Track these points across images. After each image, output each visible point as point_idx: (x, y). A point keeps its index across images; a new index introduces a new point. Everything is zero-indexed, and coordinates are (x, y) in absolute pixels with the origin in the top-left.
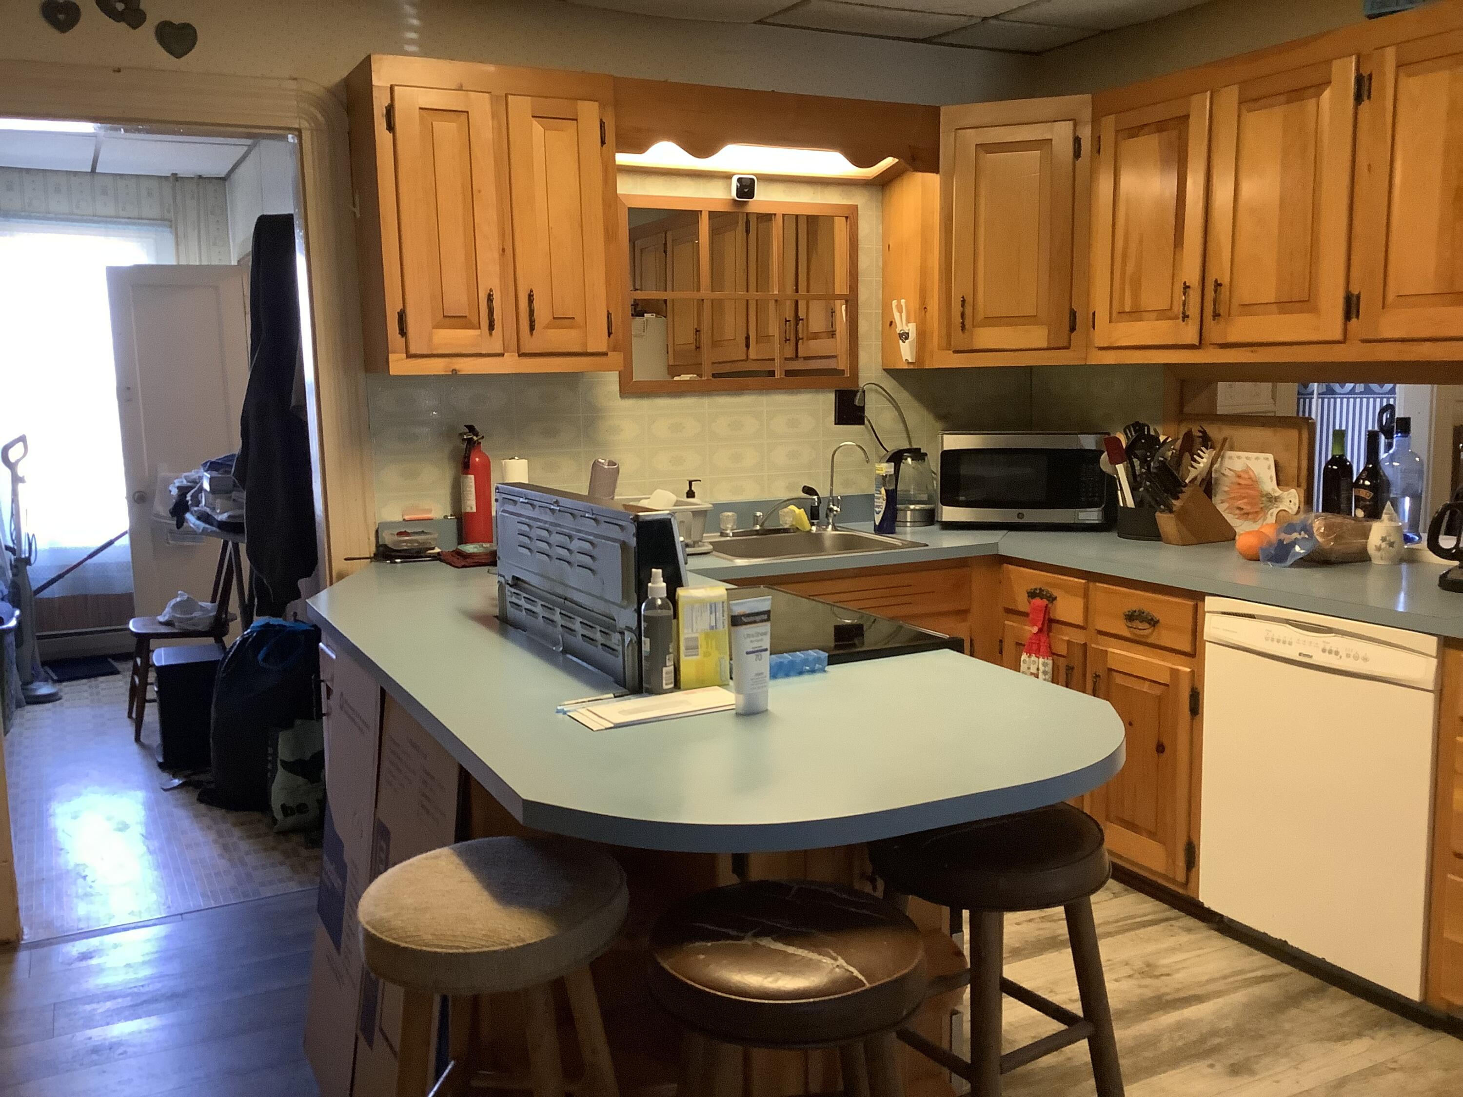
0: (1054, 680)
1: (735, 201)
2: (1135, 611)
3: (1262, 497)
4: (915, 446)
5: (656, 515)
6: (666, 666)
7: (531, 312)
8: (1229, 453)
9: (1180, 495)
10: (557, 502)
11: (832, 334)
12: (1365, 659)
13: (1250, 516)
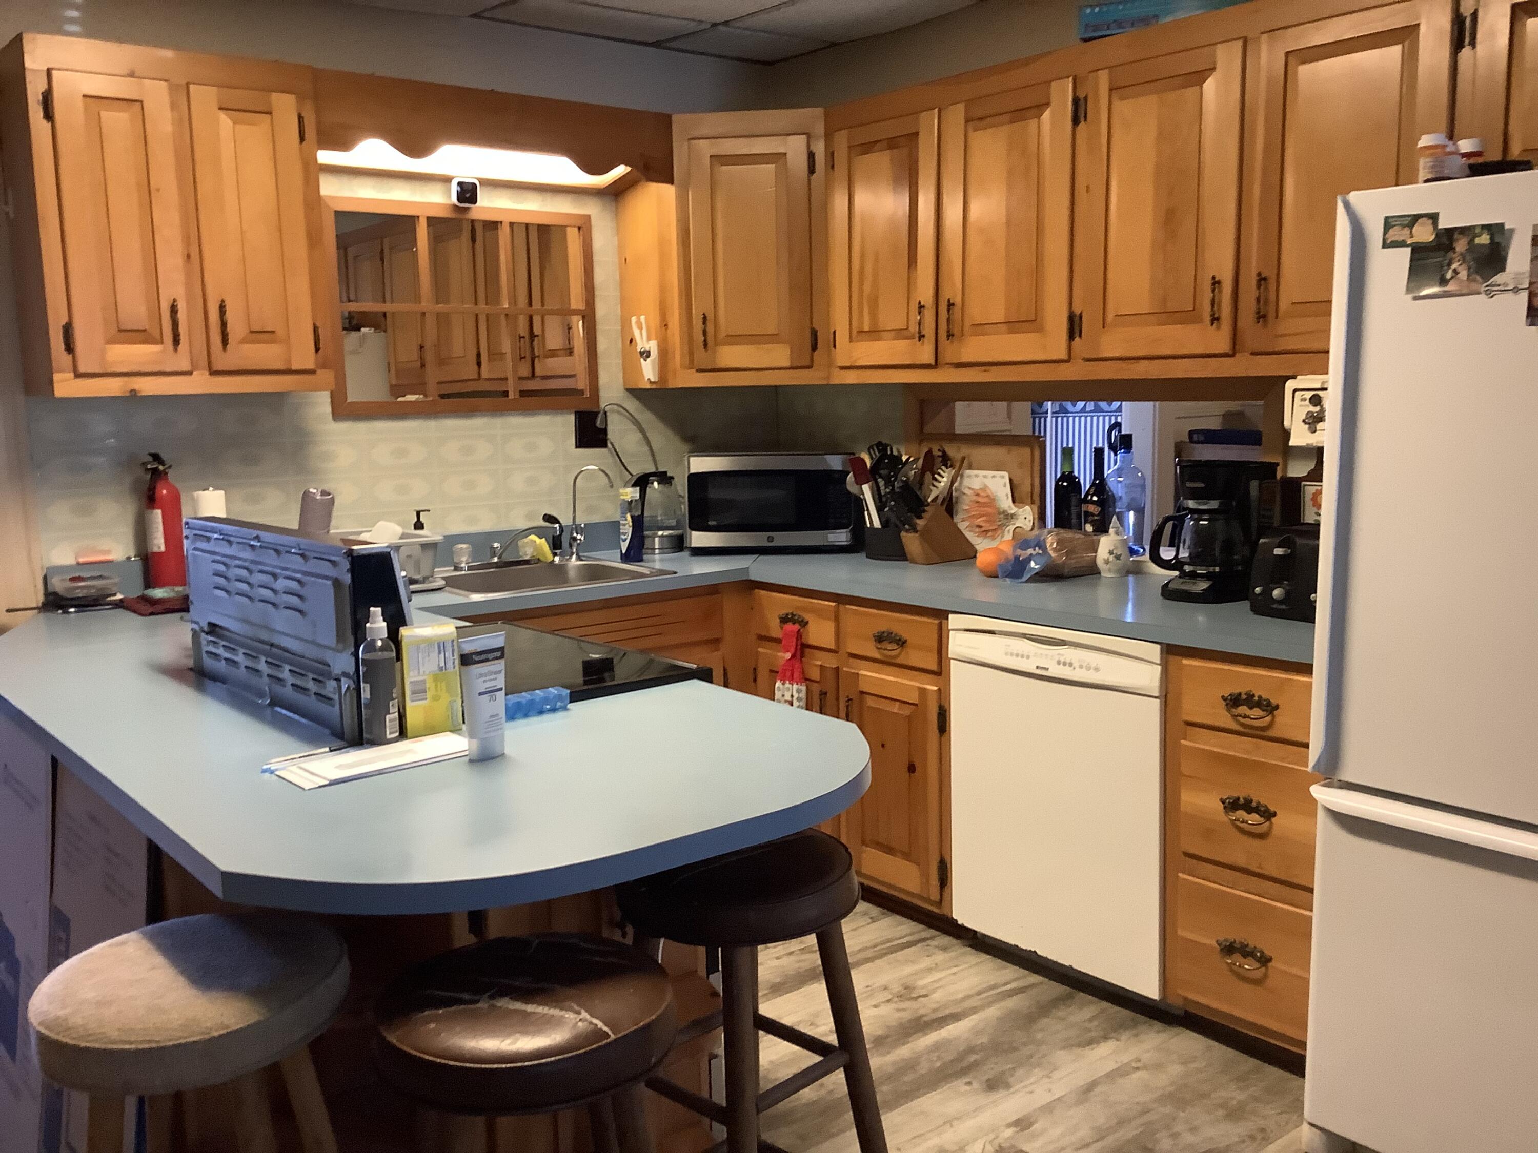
0: (809, 707)
1: (455, 206)
2: (884, 633)
3: (1000, 514)
4: (661, 469)
5: (373, 548)
6: (389, 714)
7: (224, 325)
8: (968, 472)
9: (923, 515)
10: (257, 538)
11: (570, 352)
12: (1097, 669)
13: (990, 534)
